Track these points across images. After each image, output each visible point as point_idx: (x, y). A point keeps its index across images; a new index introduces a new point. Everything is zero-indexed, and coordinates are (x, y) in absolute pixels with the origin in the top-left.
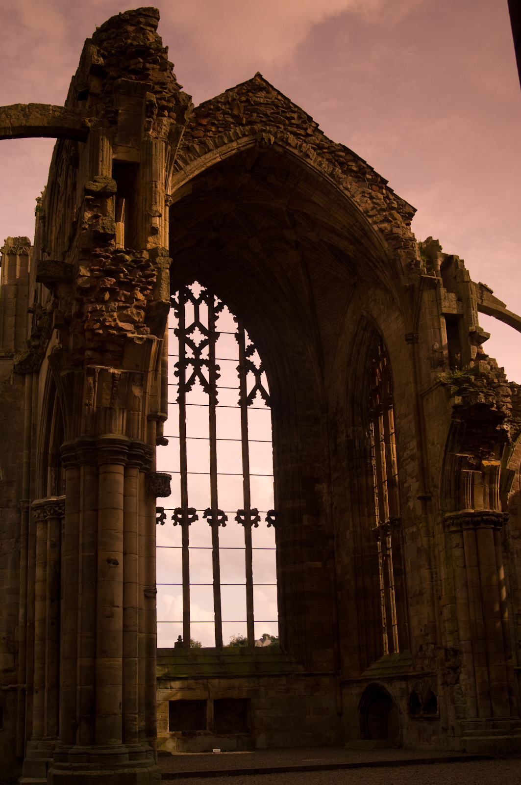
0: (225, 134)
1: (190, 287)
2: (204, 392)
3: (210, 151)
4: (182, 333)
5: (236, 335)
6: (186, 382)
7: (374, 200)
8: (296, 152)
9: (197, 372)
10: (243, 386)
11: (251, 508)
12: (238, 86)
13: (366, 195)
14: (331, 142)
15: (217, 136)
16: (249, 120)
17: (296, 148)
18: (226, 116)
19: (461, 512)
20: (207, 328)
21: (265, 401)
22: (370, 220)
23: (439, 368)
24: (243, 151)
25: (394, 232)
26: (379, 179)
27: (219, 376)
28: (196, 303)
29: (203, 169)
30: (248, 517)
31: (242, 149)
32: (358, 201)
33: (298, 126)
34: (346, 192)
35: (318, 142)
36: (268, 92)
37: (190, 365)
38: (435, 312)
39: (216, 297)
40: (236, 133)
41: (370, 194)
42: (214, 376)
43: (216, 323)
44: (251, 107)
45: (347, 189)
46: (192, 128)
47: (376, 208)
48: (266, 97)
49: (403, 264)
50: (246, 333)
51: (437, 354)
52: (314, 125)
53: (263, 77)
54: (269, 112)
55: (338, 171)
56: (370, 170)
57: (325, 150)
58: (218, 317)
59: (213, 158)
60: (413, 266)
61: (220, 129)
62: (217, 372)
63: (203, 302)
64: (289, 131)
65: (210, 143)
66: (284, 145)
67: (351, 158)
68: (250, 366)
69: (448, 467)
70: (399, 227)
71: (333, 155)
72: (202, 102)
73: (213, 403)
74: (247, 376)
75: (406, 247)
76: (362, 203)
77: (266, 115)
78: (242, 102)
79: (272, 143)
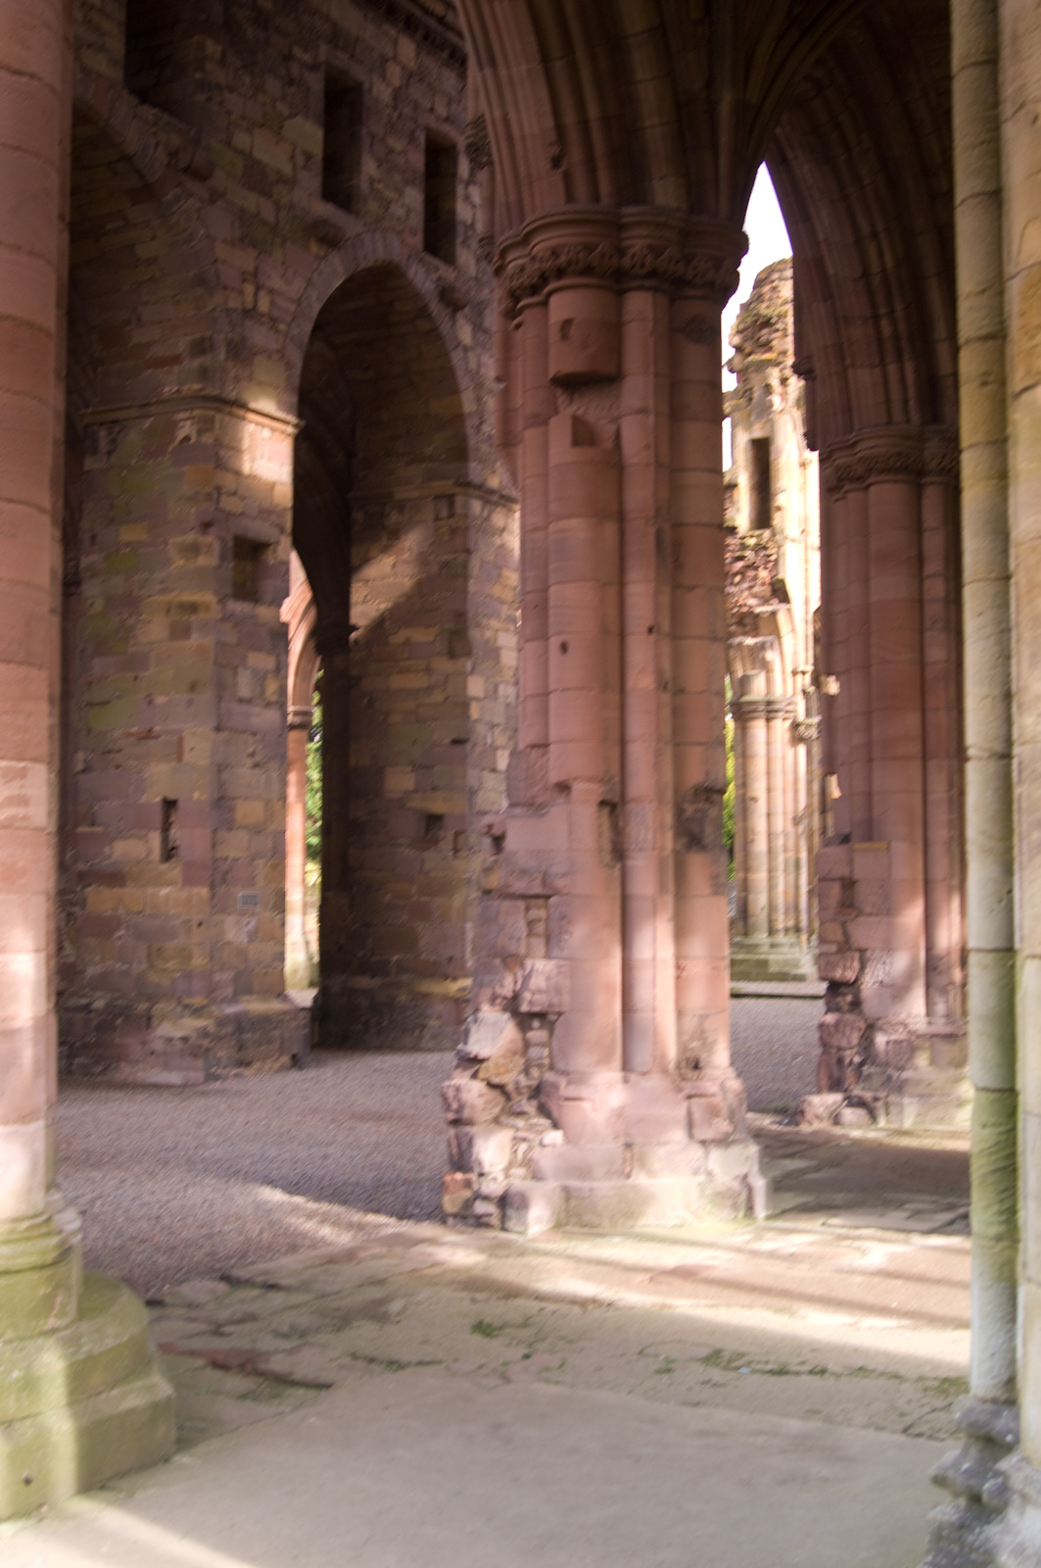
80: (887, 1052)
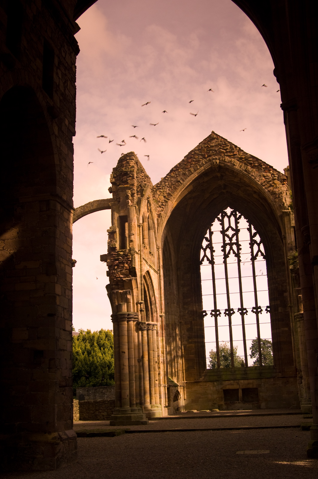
0: (198, 165)
1: (226, 211)
2: (235, 257)
3: (192, 173)
4: (223, 232)
5: (248, 229)
6: (227, 254)
7: (266, 177)
8: (229, 164)
9: (231, 248)
10: (252, 252)
11: (258, 306)
12: (204, 140)
13: (261, 176)
14: (247, 154)
15: (195, 166)
16: (208, 155)
17: (229, 162)
18: (199, 155)
19: (298, 313)
20: (235, 229)
21: (263, 257)
22: (264, 188)
23: (291, 251)
24: (207, 169)
25: (274, 191)
26: (268, 167)
27: (241, 249)
28: (229, 217)
29: (191, 181)
30: (257, 310)
31: (206, 169)
32: (258, 180)
33: (230, 152)
34: (252, 177)
35: (239, 157)
36: (217, 139)
37: (228, 246)
38: (289, 226)
39: (237, 213)
40: (202, 163)
41: (264, 175)
42: (239, 249)
43: (238, 225)
44: (209, 149)
45: (253, 176)
46: (185, 165)
47: (266, 181)
48: (216, 142)
49: (277, 206)
50: (252, 227)
51: (290, 245)
52: (238, 149)
53: (215, 133)
54: (217, 149)
55: (249, 167)
56: (264, 163)
57: (243, 160)
58: (239, 222)
59: (195, 175)
60: (282, 206)
61: (196, 163)
62: (240, 247)
63: (232, 216)
64: (226, 156)
65: (192, 169)
66: (224, 163)
67: (255, 160)
68: (255, 242)
69: (294, 294)
70: (277, 188)
71: (247, 160)
72: (189, 152)
73: (239, 261)
74: (254, 247)
75: (279, 197)
76: (260, 180)
77: (216, 151)
78: (205, 147)
79: (218, 163)
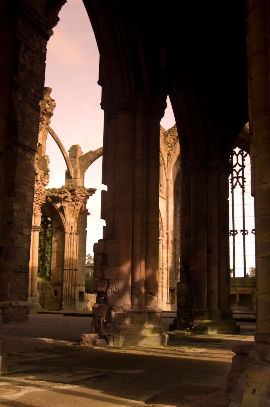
1: (234, 150)
2: (240, 188)
6: (234, 185)
9: (238, 181)
20: (241, 164)
28: (237, 155)
37: (235, 179)
39: (244, 152)
43: (244, 162)
62: (245, 180)
63: (240, 154)
73: (244, 191)
80: (115, 318)
